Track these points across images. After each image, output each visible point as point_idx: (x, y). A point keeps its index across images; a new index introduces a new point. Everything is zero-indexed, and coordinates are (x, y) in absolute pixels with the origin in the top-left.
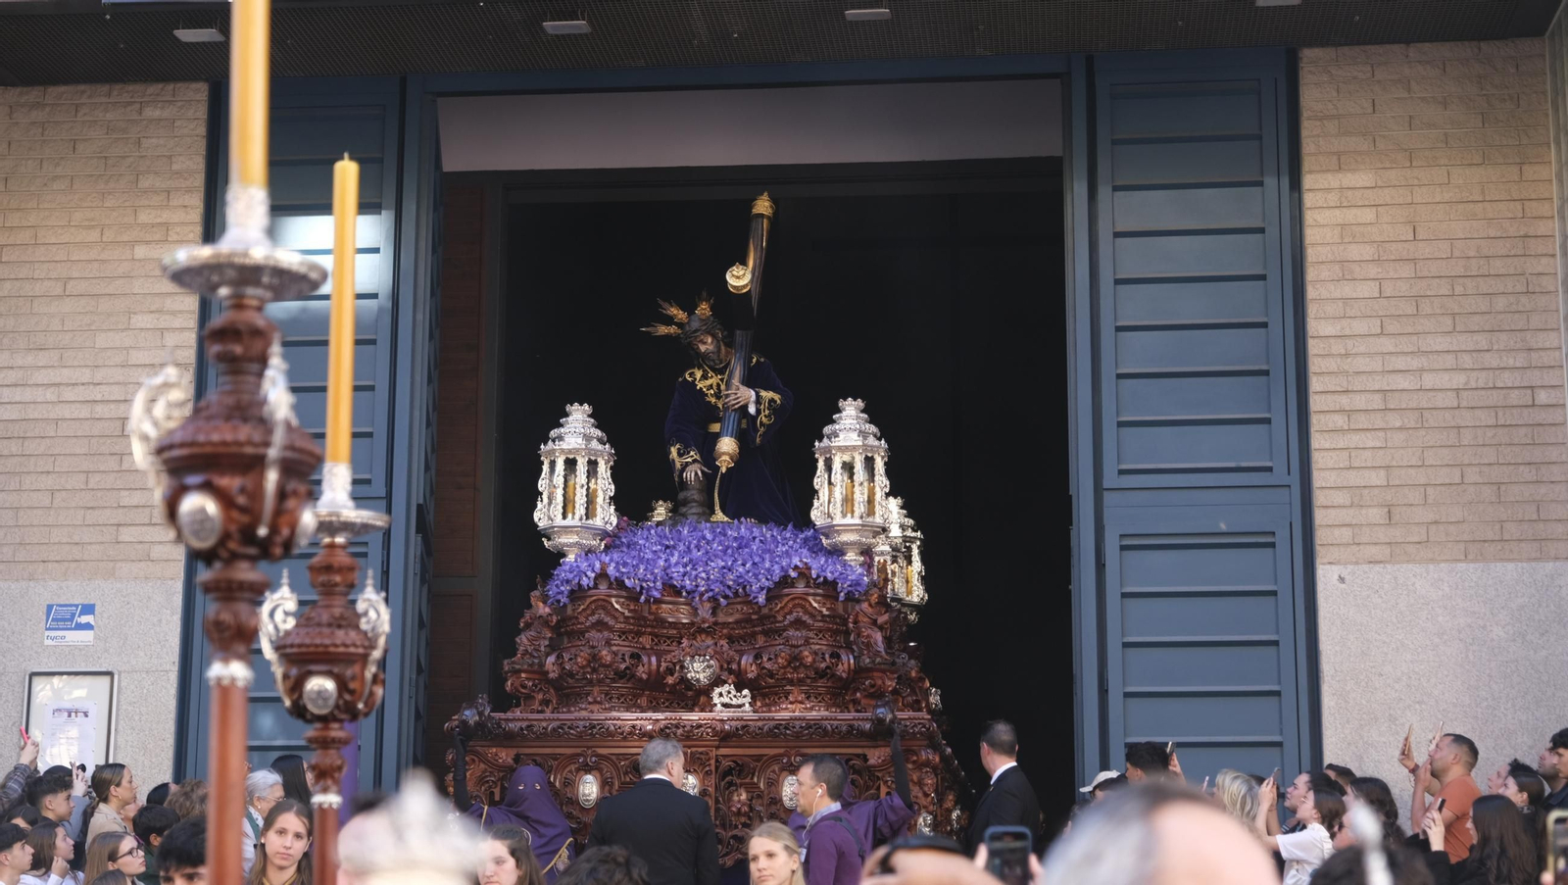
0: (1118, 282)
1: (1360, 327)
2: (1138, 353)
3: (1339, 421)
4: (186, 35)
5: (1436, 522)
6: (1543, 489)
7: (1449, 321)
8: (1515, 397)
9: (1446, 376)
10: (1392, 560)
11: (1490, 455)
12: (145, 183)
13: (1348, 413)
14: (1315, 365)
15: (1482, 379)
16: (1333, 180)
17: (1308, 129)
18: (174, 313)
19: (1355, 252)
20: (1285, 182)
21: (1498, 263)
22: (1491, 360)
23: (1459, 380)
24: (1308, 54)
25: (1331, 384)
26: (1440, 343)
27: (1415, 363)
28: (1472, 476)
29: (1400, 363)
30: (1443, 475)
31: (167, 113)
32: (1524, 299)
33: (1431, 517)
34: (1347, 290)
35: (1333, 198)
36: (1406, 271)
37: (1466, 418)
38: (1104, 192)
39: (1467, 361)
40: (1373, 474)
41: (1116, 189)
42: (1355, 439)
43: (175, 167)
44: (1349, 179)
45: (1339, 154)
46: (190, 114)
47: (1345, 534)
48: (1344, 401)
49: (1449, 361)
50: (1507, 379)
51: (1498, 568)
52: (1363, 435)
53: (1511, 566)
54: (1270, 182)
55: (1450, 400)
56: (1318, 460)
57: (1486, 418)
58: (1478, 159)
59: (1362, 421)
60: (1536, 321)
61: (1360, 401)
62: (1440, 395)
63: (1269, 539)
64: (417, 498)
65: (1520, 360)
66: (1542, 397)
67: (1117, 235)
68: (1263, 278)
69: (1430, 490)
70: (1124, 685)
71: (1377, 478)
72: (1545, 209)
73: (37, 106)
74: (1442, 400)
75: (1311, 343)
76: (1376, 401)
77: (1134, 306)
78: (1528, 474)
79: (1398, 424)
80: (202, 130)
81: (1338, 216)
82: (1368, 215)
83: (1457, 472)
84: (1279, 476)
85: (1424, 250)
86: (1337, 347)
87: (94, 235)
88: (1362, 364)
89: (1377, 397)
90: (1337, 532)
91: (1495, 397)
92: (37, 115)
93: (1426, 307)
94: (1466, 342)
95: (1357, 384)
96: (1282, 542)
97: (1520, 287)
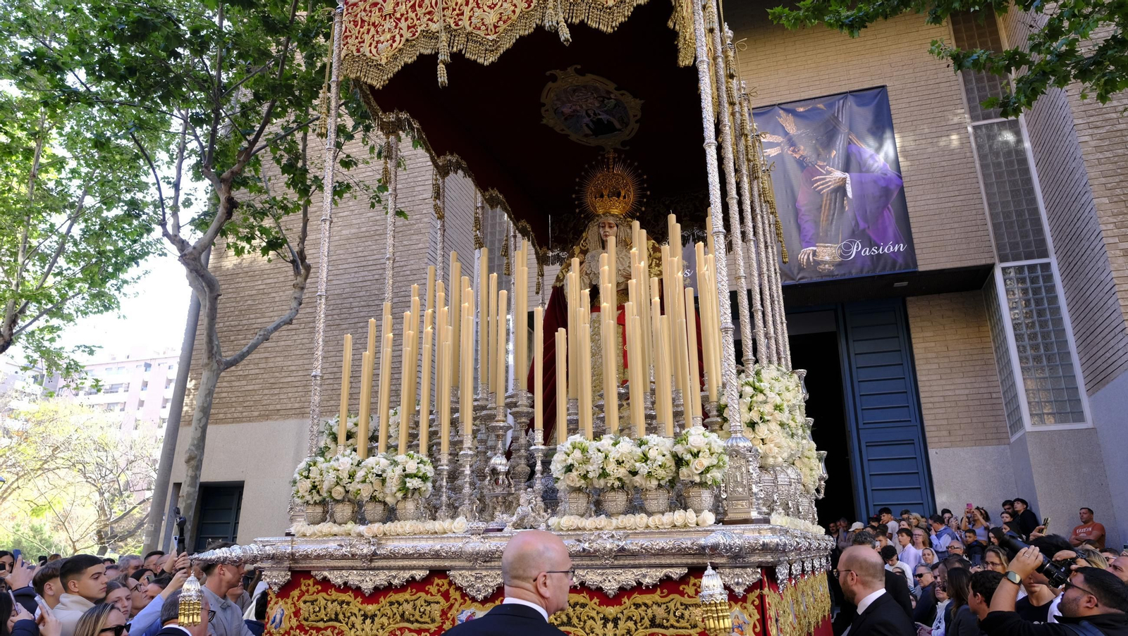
0: (858, 368)
2: (865, 389)
3: (931, 405)
5: (965, 435)
6: (998, 423)
7: (961, 374)
8: (985, 396)
9: (963, 391)
10: (951, 446)
11: (980, 414)
13: (933, 403)
14: (921, 389)
15: (975, 391)
16: (920, 335)
17: (911, 320)
19: (930, 355)
20: (906, 336)
21: (975, 356)
22: (976, 385)
23: (967, 392)
24: (909, 299)
25: (926, 394)
26: (960, 381)
27: (953, 387)
28: (975, 420)
29: (948, 387)
30: (965, 421)
32: (985, 367)
33: (963, 433)
34: (928, 367)
35: (921, 340)
36: (947, 360)
37: (971, 403)
38: (850, 342)
39: (969, 386)
40: (943, 421)
41: (854, 341)
42: (936, 411)
44: (926, 334)
45: (921, 327)
47: (936, 439)
48: (931, 400)
49: (963, 386)
50: (982, 391)
51: (986, 448)
52: (938, 409)
53: (990, 447)
54: (901, 337)
55: (965, 398)
56: (925, 418)
57: (977, 403)
58: (965, 326)
59: (938, 405)
60: (989, 373)
61: (936, 399)
62: (962, 396)
63: (912, 442)
65: (986, 385)
66: (994, 395)
68: (902, 364)
69: (962, 425)
70: (872, 487)
71: (945, 422)
72: (988, 340)
74: (962, 398)
75: (919, 383)
76: (942, 399)
77: (864, 374)
78: (992, 419)
79: (949, 406)
81: (923, 345)
82: (933, 344)
83: (970, 419)
84: (914, 423)
85: (951, 354)
86: (927, 384)
88: (936, 388)
90: (933, 439)
91: (979, 396)
93: (954, 370)
94: (968, 380)
95: (935, 394)
96: (916, 441)
97: (983, 363)
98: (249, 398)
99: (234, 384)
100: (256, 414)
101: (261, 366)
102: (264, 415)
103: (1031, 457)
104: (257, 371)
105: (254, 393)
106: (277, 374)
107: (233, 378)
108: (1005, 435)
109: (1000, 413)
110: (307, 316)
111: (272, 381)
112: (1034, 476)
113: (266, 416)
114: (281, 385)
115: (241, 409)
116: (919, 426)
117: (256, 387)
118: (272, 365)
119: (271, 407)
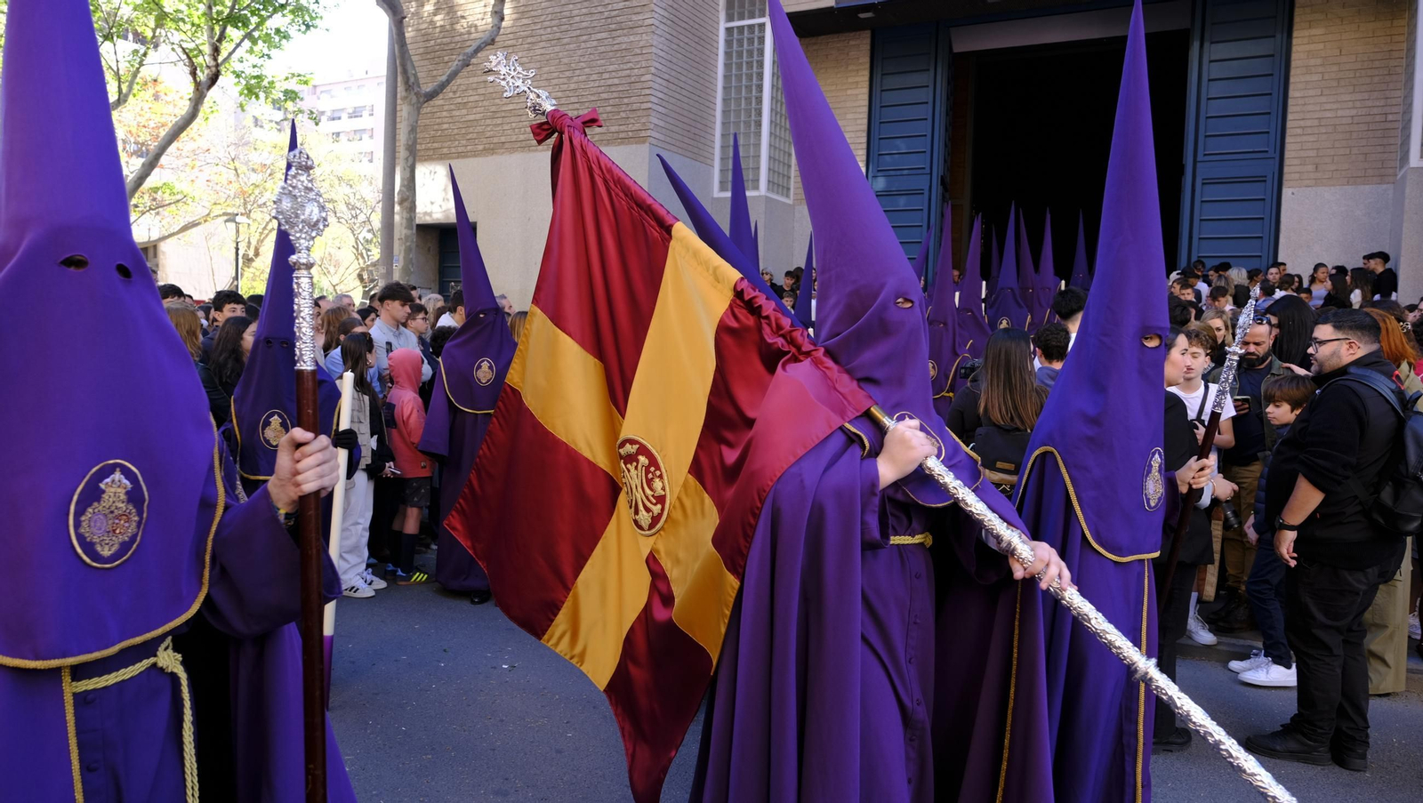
0: (1209, 80)
1: (1311, 93)
2: (1214, 108)
3: (1299, 131)
4: (862, 16)
5: (1337, 170)
6: (1386, 155)
7: (1352, 88)
8: (1378, 118)
9: (1348, 111)
10: (1316, 185)
11: (1364, 142)
12: (850, 68)
13: (1303, 128)
14: (1290, 109)
15: (1364, 111)
16: (1306, 33)
17: (1297, 11)
18: (860, 113)
19: (1312, 62)
20: (1285, 35)
21: (1377, 62)
22: (1370, 103)
23: (1353, 112)
25: (1297, 116)
26: (1348, 97)
27: (1335, 106)
28: (1355, 151)
29: (1328, 106)
30: (1342, 152)
31: (858, 42)
32: (1387, 77)
33: (1334, 168)
34: (1308, 78)
35: (1306, 40)
36: (1335, 68)
37: (1355, 128)
38: (1206, 45)
39: (1358, 104)
40: (1311, 151)
41: (1212, 43)
42: (1305, 138)
43: (860, 61)
44: (1314, 32)
45: (1310, 22)
46: (865, 42)
47: (1297, 176)
48: (1302, 123)
49: (1350, 104)
50: (1375, 111)
51: (1362, 187)
52: (1308, 137)
53: (1367, 187)
54: (1279, 36)
55: (1349, 121)
56: (1288, 147)
57: (1364, 127)
58: (1373, 19)
59: (1309, 131)
61: (1308, 123)
62: (1344, 119)
63: (1264, 179)
64: (941, 173)
65: (1382, 103)
66: (1390, 117)
67: (1211, 61)
68: (1272, 75)
69: (1335, 158)
70: (1200, 234)
71: (1313, 153)
72: (1402, 38)
73: (815, 44)
74: (1344, 121)
75: (1290, 100)
76: (1316, 123)
77: (1216, 89)
78: (1379, 149)
79: (1324, 131)
80: (868, 47)
81: (1307, 47)
82: (1321, 46)
83: (1348, 149)
84: (1271, 154)
85: (1344, 59)
86: (1301, 101)
87: (834, 88)
88: (1310, 108)
89: (1316, 121)
90: (1293, 175)
92: (815, 47)
93: (1342, 83)
94: (1358, 96)
95: (1308, 116)
96: (1269, 179)
97: (1386, 72)
98: (471, 129)
99: (455, 113)
100: (481, 147)
101: (481, 91)
102: (489, 149)
103: (1407, 201)
104: (476, 98)
105: (475, 123)
106: (497, 101)
107: (453, 107)
108: (1391, 171)
109: (1392, 141)
110: (524, 29)
111: (493, 109)
112: (1405, 224)
113: (491, 150)
114: (503, 114)
115: (464, 142)
116: (1277, 159)
117: (478, 117)
118: (491, 90)
119: (495, 140)
